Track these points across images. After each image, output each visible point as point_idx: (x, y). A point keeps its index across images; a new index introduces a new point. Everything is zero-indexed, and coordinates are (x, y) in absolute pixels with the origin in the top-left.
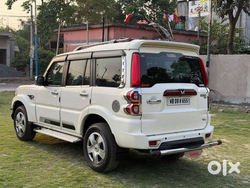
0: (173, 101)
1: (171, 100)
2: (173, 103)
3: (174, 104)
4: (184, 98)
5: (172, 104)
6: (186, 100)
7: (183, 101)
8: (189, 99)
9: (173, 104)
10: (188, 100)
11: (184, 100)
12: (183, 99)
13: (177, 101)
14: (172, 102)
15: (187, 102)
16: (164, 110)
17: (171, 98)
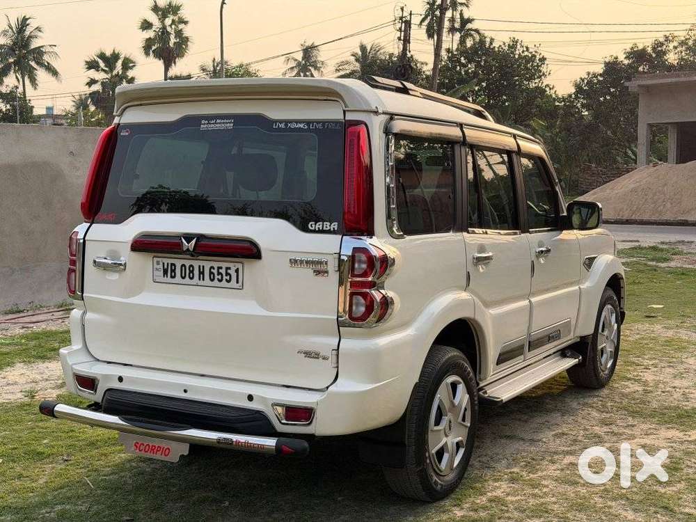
0: (173, 271)
1: (166, 267)
2: (173, 277)
3: (178, 279)
4: (216, 265)
5: (169, 279)
6: (223, 271)
7: (211, 273)
8: (237, 271)
9: (173, 281)
10: (232, 272)
11: (215, 271)
12: (212, 268)
13: (188, 273)
14: (169, 271)
15: (228, 281)
16: (143, 293)
17: (166, 261)
